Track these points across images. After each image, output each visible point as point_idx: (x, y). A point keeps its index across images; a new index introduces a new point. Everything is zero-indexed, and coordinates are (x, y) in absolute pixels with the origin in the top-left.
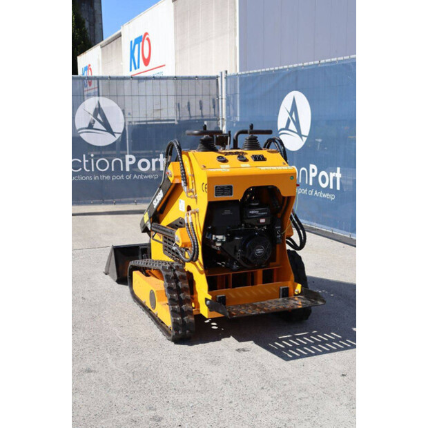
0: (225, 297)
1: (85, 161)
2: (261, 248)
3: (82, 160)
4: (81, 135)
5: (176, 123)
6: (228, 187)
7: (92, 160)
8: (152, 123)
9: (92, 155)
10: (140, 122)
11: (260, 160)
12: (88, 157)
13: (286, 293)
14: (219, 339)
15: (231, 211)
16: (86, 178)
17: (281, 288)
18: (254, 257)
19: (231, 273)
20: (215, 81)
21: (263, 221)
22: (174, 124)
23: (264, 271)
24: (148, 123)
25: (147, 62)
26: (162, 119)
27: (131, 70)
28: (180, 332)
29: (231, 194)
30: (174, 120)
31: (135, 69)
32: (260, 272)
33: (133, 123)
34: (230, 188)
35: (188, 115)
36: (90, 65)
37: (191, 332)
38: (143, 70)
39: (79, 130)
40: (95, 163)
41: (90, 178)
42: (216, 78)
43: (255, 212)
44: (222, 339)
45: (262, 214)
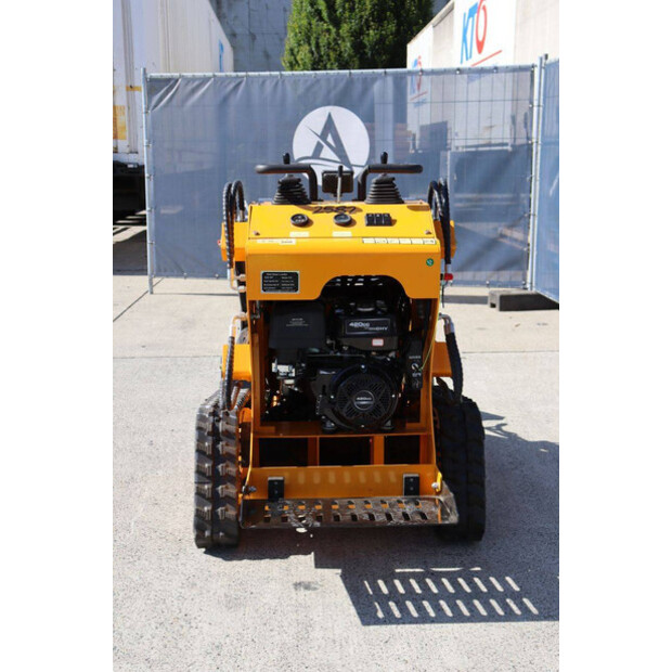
0: (282, 481)
2: (368, 396)
5: (509, 148)
6: (289, 274)
8: (487, 149)
10: (467, 147)
11: (379, 224)
13: (413, 488)
14: (285, 556)
15: (306, 321)
17: (404, 476)
18: (352, 411)
19: (318, 437)
20: (529, 73)
21: (378, 342)
22: (507, 151)
23: (387, 440)
24: (481, 149)
25: (480, 46)
26: (493, 142)
27: (461, 62)
28: (207, 533)
29: (296, 289)
30: (506, 144)
31: (467, 59)
32: (378, 441)
33: (460, 150)
34: (295, 276)
35: (524, 135)
36: (420, 57)
37: (227, 534)
38: (475, 61)
42: (530, 69)
43: (363, 325)
44: (292, 557)
45: (377, 329)
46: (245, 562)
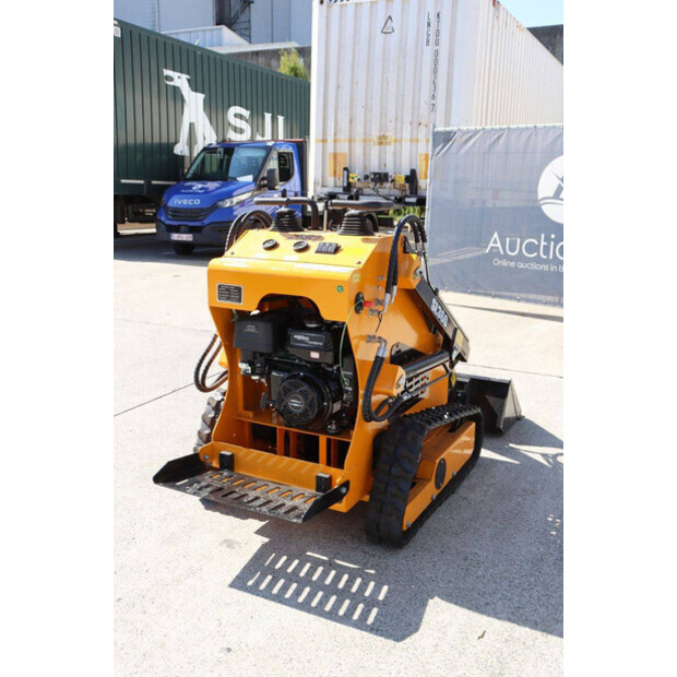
1: (543, 243)
2: (299, 399)
3: (539, 242)
4: (543, 207)
6: (236, 288)
7: (552, 243)
9: (553, 236)
11: (325, 252)
12: (548, 239)
13: (325, 487)
15: (257, 327)
16: (541, 268)
18: (286, 410)
21: (315, 355)
39: (542, 199)
40: (555, 247)
41: (546, 267)
43: (304, 338)
44: (250, 520)
45: (315, 343)
46: (217, 514)
